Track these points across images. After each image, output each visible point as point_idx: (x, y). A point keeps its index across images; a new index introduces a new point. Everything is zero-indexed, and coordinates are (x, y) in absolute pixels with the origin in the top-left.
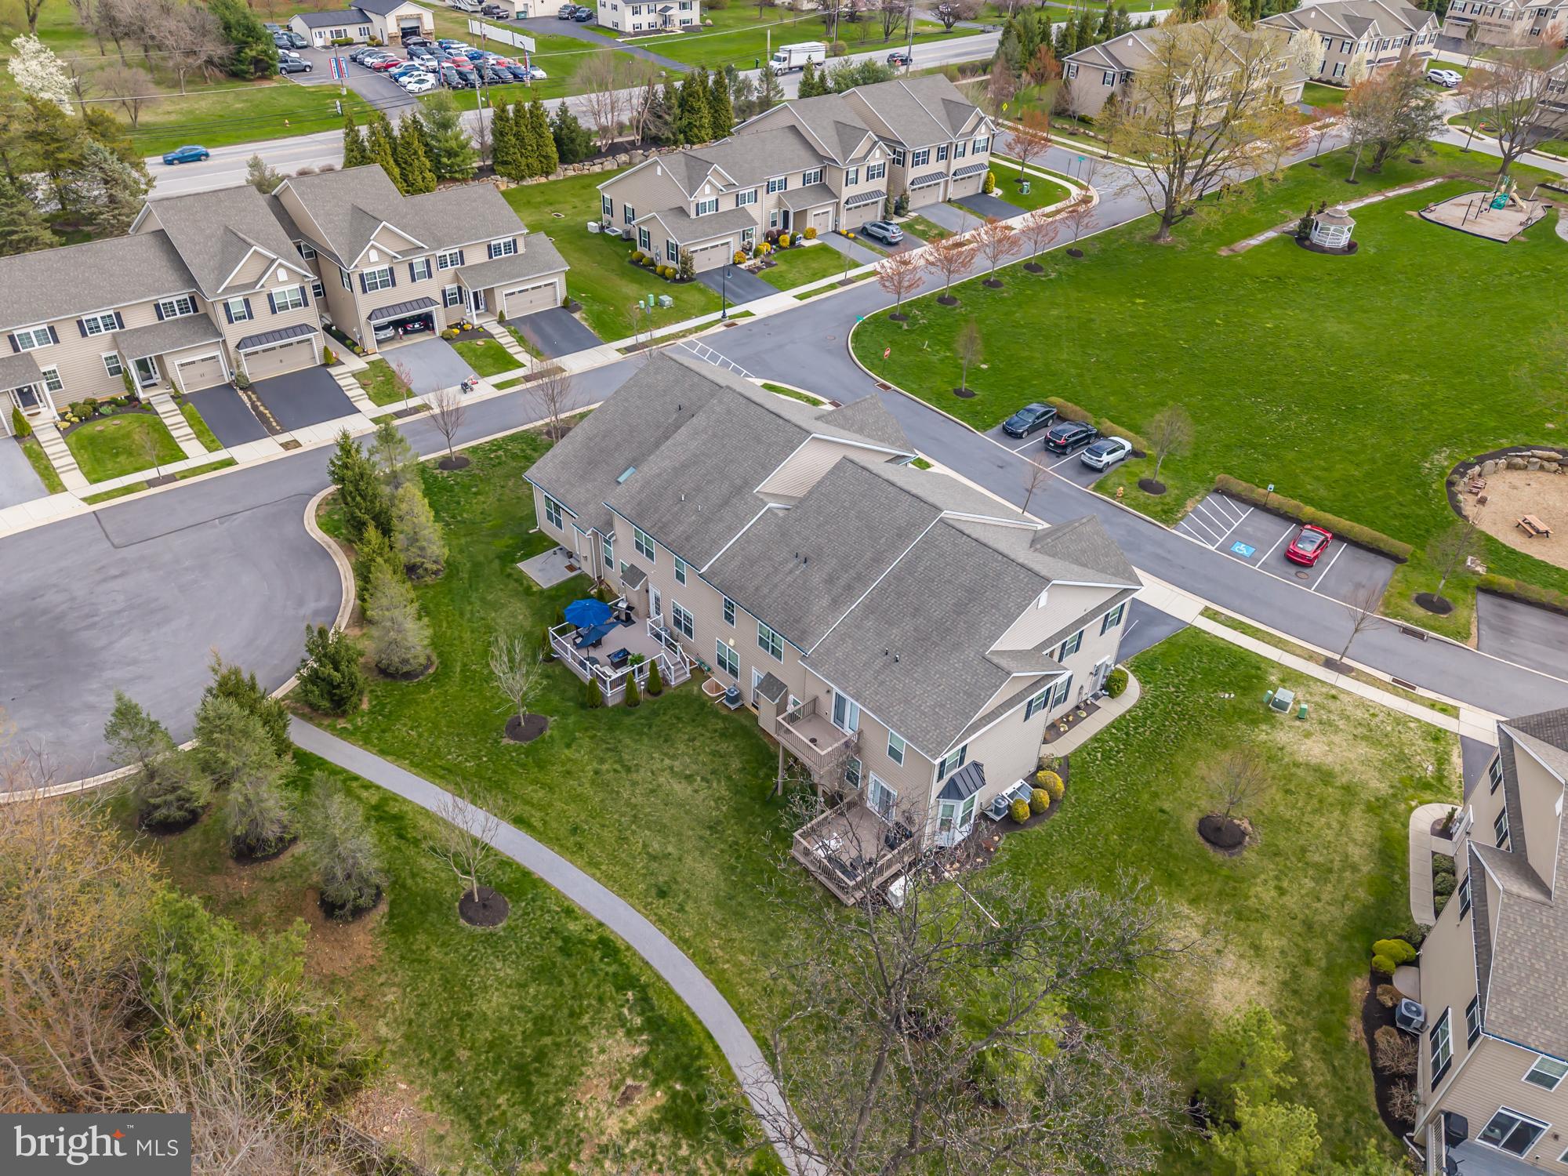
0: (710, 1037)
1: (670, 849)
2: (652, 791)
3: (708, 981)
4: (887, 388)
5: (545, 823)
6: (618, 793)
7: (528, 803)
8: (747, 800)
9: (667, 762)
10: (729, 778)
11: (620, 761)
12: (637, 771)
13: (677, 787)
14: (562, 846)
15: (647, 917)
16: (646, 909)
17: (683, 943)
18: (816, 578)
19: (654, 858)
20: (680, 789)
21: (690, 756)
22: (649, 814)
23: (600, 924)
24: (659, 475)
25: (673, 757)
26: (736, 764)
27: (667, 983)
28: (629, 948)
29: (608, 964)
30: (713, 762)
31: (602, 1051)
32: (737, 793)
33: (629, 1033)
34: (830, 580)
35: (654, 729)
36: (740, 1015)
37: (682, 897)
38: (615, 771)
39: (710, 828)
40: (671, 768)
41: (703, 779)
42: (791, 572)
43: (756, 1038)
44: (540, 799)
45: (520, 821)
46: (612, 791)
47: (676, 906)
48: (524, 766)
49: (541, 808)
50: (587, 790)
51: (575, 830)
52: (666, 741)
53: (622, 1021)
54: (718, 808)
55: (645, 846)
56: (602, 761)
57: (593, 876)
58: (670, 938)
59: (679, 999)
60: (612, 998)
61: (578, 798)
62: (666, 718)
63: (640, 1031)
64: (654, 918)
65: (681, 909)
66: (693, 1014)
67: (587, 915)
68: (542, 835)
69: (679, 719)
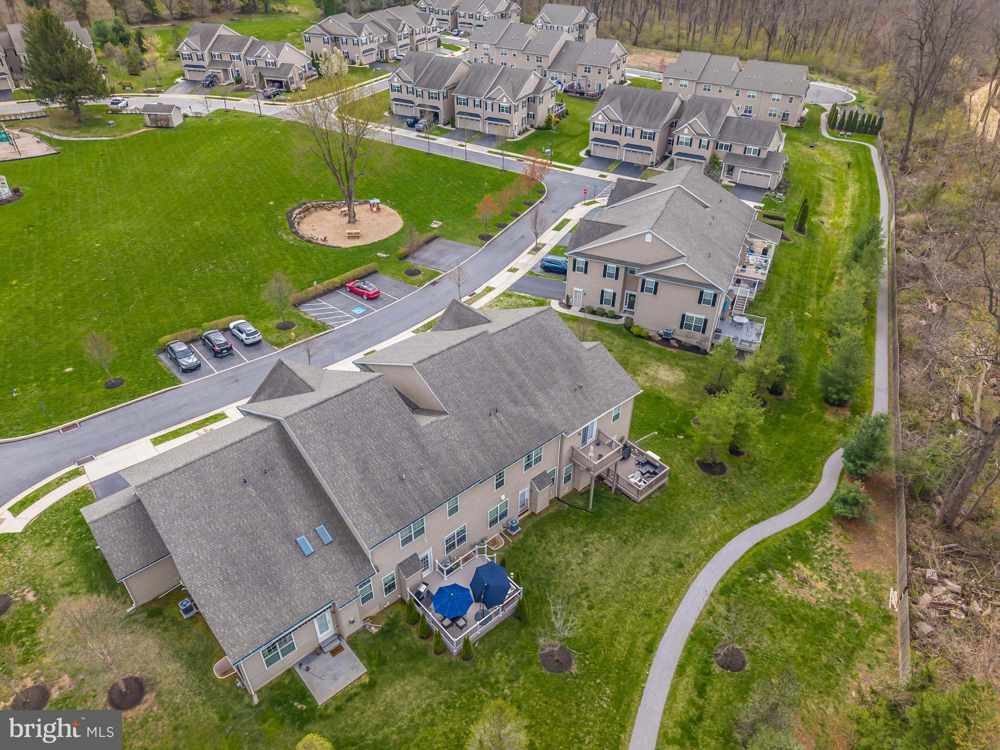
0: (758, 544)
1: (647, 562)
2: (601, 573)
3: (727, 545)
4: (75, 425)
5: (646, 633)
6: (607, 593)
7: (633, 645)
8: (598, 524)
9: (573, 567)
10: (582, 533)
11: (577, 595)
12: (585, 583)
13: (595, 560)
14: (662, 622)
15: (698, 573)
16: (692, 574)
17: (708, 556)
18: (512, 409)
19: (656, 571)
20: (596, 559)
21: (566, 554)
22: (622, 575)
23: (712, 595)
24: (363, 494)
25: (568, 564)
26: (569, 530)
27: (736, 562)
28: (722, 580)
29: (737, 590)
30: (569, 542)
31: (786, 592)
32: (593, 529)
33: (772, 579)
34: (516, 402)
35: (543, 576)
36: (739, 532)
37: (679, 556)
38: (588, 596)
39: (625, 542)
40: (579, 564)
41: (585, 547)
42: (501, 422)
43: (750, 526)
44: (627, 639)
45: (650, 649)
46: (606, 597)
47: (687, 559)
48: (597, 655)
49: (634, 636)
50: (610, 613)
51: (647, 615)
52: (554, 569)
53: (765, 582)
54: (609, 539)
55: (648, 576)
56: (579, 606)
57: (679, 602)
58: (708, 561)
59: (742, 557)
60: (756, 587)
61: (619, 616)
62: (530, 570)
63: (768, 574)
64: (697, 570)
65: (688, 556)
66: (749, 551)
67: (708, 603)
68: (658, 634)
69: (529, 562)
